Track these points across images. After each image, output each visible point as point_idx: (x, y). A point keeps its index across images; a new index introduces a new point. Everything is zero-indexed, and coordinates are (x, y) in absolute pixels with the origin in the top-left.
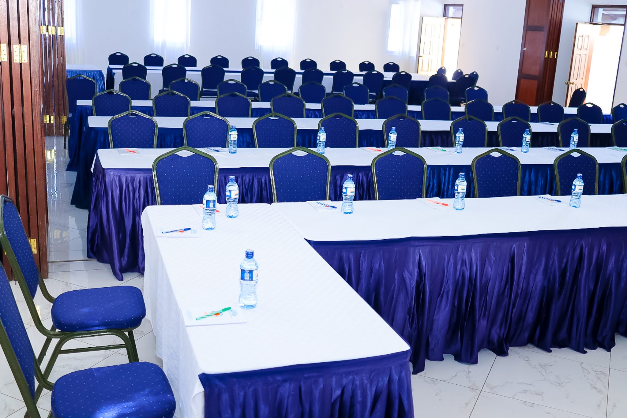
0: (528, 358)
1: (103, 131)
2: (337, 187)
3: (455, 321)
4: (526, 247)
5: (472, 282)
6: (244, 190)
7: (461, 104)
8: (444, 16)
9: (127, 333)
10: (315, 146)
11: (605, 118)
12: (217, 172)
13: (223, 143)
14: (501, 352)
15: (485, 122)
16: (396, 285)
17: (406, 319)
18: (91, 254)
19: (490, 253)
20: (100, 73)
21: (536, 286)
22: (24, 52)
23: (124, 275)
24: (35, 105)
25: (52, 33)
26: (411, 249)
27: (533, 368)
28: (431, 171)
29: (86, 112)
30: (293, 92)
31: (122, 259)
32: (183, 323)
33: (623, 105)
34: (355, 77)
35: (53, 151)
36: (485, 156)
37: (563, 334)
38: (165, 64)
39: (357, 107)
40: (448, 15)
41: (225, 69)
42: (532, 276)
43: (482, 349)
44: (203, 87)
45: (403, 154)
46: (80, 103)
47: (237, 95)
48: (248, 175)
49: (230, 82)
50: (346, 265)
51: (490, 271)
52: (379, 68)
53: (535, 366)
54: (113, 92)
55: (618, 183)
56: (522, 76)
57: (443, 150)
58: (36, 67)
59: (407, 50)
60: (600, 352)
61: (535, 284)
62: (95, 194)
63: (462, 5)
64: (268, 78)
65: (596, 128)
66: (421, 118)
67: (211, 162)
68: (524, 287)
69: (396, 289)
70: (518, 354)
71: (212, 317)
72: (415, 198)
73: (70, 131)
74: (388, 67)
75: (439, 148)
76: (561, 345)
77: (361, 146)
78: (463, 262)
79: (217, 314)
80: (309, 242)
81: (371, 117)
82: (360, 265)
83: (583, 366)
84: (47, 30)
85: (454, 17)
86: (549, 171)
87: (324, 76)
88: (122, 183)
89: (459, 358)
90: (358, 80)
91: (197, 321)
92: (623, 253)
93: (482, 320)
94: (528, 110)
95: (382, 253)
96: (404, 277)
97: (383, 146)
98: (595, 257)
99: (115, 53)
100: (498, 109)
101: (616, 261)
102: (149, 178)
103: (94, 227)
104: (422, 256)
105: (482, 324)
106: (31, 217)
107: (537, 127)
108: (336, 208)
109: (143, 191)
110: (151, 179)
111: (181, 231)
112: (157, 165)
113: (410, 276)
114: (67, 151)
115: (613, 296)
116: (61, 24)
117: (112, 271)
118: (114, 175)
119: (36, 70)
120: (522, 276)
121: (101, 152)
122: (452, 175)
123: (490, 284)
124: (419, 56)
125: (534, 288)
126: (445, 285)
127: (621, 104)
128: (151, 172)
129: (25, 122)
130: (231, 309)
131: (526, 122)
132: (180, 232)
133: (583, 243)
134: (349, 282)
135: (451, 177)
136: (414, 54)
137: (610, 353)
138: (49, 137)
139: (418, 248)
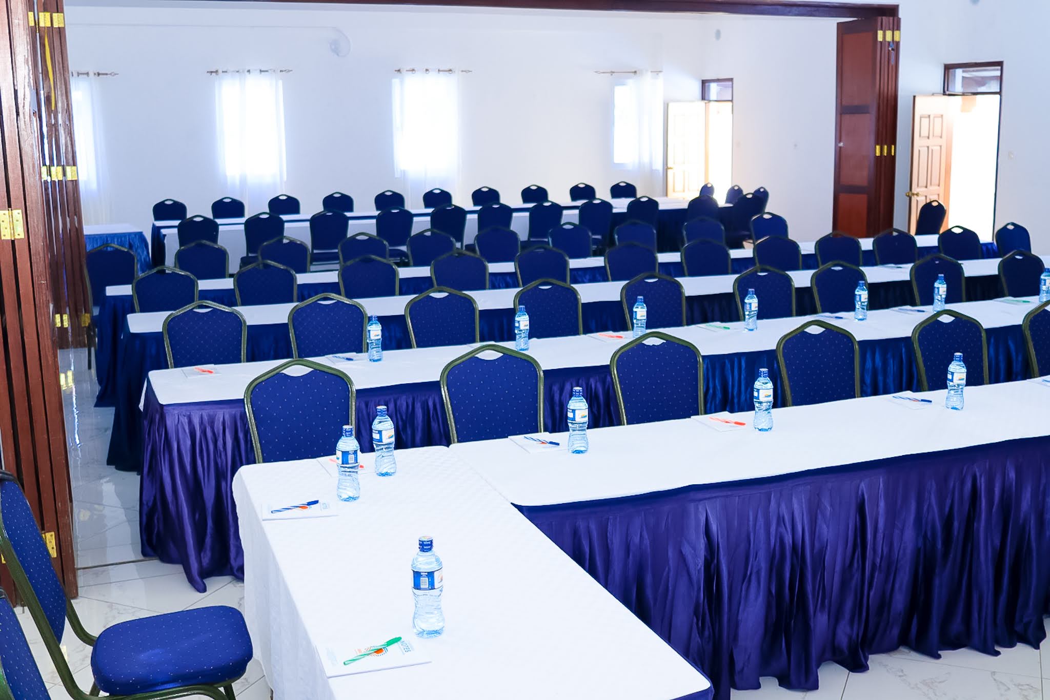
0: (902, 671)
1: (154, 338)
2: (555, 406)
3: (774, 620)
4: (881, 485)
5: (798, 552)
6: (400, 423)
7: (744, 243)
8: (703, 98)
9: (222, 689)
10: (512, 337)
11: (984, 249)
12: (353, 398)
13: (357, 344)
14: (857, 665)
15: (789, 273)
16: (672, 569)
17: (692, 622)
18: (149, 550)
19: (823, 500)
20: (140, 235)
21: (904, 550)
22: (17, 221)
23: (207, 581)
24: (40, 307)
25: (57, 178)
26: (692, 507)
27: (913, 688)
28: (709, 366)
29: (124, 306)
30: (464, 244)
31: (202, 555)
32: (322, 671)
33: (1012, 225)
34: (565, 212)
35: (70, 374)
36: (796, 335)
37: (957, 625)
38: (249, 213)
39: (575, 263)
40: (709, 97)
41: (348, 214)
42: (897, 532)
43: (823, 664)
44: (314, 247)
45: (662, 342)
46: (112, 291)
47: (373, 260)
48: (404, 397)
49: (359, 238)
50: (584, 542)
51: (826, 531)
52: (603, 194)
53: (916, 684)
54: (165, 270)
55: (1020, 359)
56: (841, 189)
57: (725, 328)
58: (38, 244)
59: (646, 160)
60: (1021, 651)
61: (902, 546)
62: (150, 447)
63: (731, 80)
64: (421, 225)
65: (973, 268)
66: (682, 275)
67: (340, 381)
68: (885, 553)
69: (671, 574)
70: (886, 666)
71: (369, 657)
72: (687, 415)
73: (97, 339)
74: (618, 191)
75: (718, 324)
76: (955, 644)
77: (587, 331)
78: (780, 520)
79: (379, 651)
80: (520, 508)
81: (599, 278)
82: (609, 540)
83: (996, 677)
84: (49, 173)
85: (719, 99)
86: (904, 350)
87: (515, 215)
88: (194, 426)
89: (786, 682)
90: (571, 217)
91: (345, 666)
92: (1043, 481)
93: (819, 615)
94: (858, 245)
95: (643, 515)
96: (684, 553)
97: (624, 328)
98: (997, 490)
99: (162, 200)
100: (807, 247)
101: (1034, 495)
102: (239, 415)
103: (150, 504)
104: (710, 515)
105: (820, 622)
106: (44, 495)
107: (876, 274)
108: (558, 444)
109: (231, 437)
110: (243, 415)
111: (303, 507)
112: (251, 394)
113: (693, 552)
114: (93, 371)
115: (1034, 554)
116: (71, 162)
117: (185, 576)
118: (181, 415)
119: (40, 249)
120: (880, 535)
121: (155, 376)
122: (745, 368)
123: (828, 553)
124: (667, 168)
125: (901, 552)
126: (753, 561)
127: (1008, 224)
128: (242, 405)
129: (25, 337)
130: (402, 640)
131: (854, 267)
132: (300, 509)
133: (977, 470)
134: (592, 572)
135: (743, 372)
136: (659, 166)
137: (1039, 651)
138: (62, 350)
139: (701, 502)
